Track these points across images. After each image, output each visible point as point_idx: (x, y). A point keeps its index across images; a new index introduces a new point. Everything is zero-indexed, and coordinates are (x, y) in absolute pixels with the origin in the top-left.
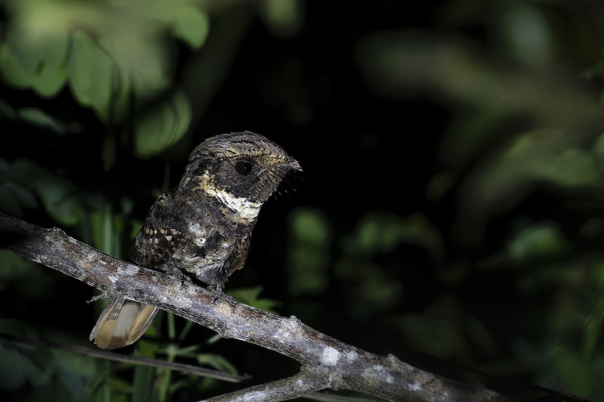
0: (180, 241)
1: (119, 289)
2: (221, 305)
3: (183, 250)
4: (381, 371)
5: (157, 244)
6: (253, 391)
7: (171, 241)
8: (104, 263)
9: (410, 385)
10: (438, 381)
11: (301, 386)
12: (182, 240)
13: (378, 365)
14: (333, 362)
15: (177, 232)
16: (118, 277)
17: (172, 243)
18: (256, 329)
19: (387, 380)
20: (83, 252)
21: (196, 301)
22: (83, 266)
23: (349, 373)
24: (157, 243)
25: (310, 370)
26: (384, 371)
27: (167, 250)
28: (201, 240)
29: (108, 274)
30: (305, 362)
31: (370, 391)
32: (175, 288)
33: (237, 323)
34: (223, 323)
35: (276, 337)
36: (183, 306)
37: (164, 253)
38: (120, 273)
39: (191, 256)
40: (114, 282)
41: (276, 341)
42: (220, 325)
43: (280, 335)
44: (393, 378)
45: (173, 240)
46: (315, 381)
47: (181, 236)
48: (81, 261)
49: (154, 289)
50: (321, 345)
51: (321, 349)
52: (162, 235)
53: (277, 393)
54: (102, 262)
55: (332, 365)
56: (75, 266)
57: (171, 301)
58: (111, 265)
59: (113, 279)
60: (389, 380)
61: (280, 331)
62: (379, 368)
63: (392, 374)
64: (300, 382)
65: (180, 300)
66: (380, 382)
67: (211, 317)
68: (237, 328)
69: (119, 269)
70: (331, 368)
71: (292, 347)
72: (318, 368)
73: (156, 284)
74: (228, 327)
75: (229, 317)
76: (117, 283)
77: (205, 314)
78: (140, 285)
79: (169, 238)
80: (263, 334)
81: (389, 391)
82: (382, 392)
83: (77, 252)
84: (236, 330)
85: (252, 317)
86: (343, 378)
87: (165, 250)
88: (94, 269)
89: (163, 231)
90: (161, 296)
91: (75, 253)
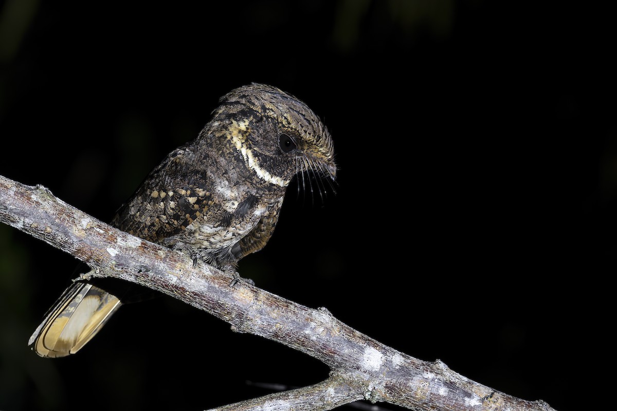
0: (207, 204)
1: (118, 265)
2: (242, 289)
3: (205, 217)
4: (433, 380)
5: (172, 209)
6: (274, 400)
7: (194, 204)
8: (102, 232)
9: (466, 399)
10: (498, 395)
11: (333, 396)
12: (210, 202)
13: (429, 373)
14: (375, 367)
15: (204, 193)
16: (118, 249)
17: (196, 206)
18: (283, 322)
19: (440, 392)
20: (75, 216)
21: (212, 284)
22: (77, 233)
23: (394, 381)
24: (174, 207)
25: (344, 376)
26: (436, 380)
27: (188, 215)
28: (233, 204)
29: (107, 246)
30: (339, 366)
31: (415, 405)
32: (187, 266)
33: (261, 313)
34: (244, 312)
35: (307, 332)
36: (195, 289)
37: (182, 219)
38: (120, 244)
39: (212, 226)
40: (113, 255)
41: (307, 337)
42: (240, 315)
43: (313, 329)
44: (447, 390)
45: (198, 202)
46: (350, 390)
47: (209, 198)
48: (74, 227)
49: (162, 266)
50: (361, 344)
51: (362, 350)
52: (181, 196)
53: (303, 403)
54: (98, 230)
55: (374, 370)
56: (66, 233)
57: (182, 283)
58: (110, 235)
59: (113, 252)
60: (443, 391)
61: (313, 324)
62: (430, 376)
63: (446, 384)
64: (331, 390)
65: (193, 281)
66: (431, 394)
67: (228, 303)
68: (261, 319)
69: (119, 239)
70: (373, 374)
71: (325, 346)
72: (356, 374)
73: (164, 260)
74: (250, 316)
75: (251, 304)
76: (117, 256)
77: (222, 300)
78: (145, 260)
79: (192, 200)
80: (292, 328)
81: (441, 406)
82: (431, 407)
83: (69, 216)
84: (260, 322)
85: (278, 306)
86: (386, 387)
87: (185, 215)
88: (90, 238)
89: (183, 192)
90: (170, 275)
91: (67, 217)
